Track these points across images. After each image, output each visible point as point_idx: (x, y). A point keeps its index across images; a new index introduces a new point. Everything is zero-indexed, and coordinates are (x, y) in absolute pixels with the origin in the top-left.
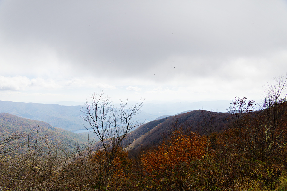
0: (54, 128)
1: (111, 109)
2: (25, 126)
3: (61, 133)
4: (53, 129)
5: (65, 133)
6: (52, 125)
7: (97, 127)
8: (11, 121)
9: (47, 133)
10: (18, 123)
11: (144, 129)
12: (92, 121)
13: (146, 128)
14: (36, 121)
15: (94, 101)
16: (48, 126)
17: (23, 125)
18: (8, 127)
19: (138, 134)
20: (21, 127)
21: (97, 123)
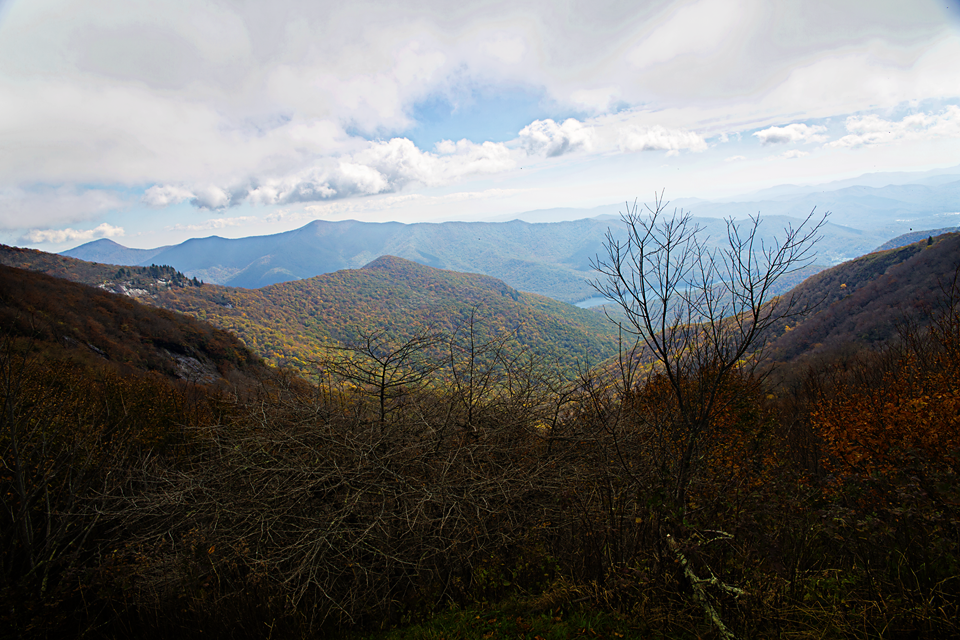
0: (519, 294)
1: (696, 257)
2: (443, 291)
3: (538, 307)
4: (515, 295)
5: (551, 307)
6: (512, 285)
7: (647, 317)
8: (408, 278)
9: (500, 307)
10: (423, 281)
11: (827, 288)
12: (629, 298)
13: (837, 282)
14: (470, 274)
15: (633, 232)
16: (501, 288)
17: (436, 287)
18: (403, 295)
19: (800, 308)
20: (433, 293)
21: (645, 304)
